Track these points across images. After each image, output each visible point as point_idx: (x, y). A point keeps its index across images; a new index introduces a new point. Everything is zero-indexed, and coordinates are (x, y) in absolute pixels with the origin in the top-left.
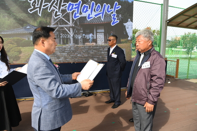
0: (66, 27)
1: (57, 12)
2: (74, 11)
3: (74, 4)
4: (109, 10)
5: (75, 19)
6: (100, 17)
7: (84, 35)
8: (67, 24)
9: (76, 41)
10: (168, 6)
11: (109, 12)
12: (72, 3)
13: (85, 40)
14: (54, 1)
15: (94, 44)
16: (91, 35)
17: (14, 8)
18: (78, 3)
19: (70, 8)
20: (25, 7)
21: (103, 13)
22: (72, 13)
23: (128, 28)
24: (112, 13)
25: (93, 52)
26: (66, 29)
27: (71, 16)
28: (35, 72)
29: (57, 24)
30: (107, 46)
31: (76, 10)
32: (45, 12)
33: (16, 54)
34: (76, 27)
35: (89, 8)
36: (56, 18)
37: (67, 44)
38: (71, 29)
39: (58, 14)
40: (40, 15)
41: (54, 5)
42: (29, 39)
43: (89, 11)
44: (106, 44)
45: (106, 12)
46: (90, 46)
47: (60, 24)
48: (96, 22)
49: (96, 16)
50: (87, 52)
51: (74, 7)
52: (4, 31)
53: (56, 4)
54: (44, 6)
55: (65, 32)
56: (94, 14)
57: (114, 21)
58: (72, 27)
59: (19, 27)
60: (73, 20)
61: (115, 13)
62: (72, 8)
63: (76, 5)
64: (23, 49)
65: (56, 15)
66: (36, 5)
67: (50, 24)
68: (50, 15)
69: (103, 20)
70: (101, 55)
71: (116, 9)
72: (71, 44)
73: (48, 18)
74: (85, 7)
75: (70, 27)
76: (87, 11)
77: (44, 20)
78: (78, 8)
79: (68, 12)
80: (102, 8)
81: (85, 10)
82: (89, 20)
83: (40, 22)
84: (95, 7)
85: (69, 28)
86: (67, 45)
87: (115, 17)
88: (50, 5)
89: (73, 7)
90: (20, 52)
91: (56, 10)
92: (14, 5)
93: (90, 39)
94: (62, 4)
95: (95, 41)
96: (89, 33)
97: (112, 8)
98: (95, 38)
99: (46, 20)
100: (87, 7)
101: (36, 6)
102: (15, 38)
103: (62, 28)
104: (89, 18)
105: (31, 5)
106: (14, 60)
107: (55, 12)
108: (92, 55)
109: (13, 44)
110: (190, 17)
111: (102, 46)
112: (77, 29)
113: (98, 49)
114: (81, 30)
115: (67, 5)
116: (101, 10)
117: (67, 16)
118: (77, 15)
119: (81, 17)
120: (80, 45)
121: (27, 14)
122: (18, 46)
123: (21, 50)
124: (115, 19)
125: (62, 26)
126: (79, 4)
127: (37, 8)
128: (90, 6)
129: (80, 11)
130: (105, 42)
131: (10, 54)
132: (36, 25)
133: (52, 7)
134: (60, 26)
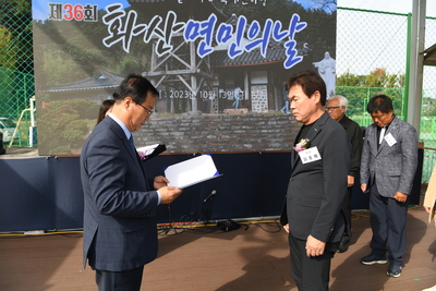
0: (181, 75)
1: (162, 43)
2: (200, 39)
3: (200, 23)
4: (279, 33)
5: (202, 57)
6: (258, 50)
7: (221, 91)
8: (184, 67)
9: (204, 105)
10: (423, 17)
11: (278, 37)
12: (195, 22)
13: (224, 103)
14: (158, 20)
15: (245, 111)
16: (237, 91)
18: (208, 21)
19: (192, 33)
20: (96, 34)
21: (265, 41)
22: (196, 43)
23: (323, 73)
24: (287, 39)
25: (241, 129)
26: (181, 79)
27: (192, 50)
29: (162, 68)
30: (274, 116)
31: (205, 36)
32: (137, 44)
33: (77, 133)
35: (234, 31)
36: (160, 56)
37: (184, 111)
38: (193, 78)
39: (165, 46)
40: (127, 51)
41: (156, 27)
43: (234, 37)
44: (272, 112)
45: (271, 39)
46: (235, 117)
47: (169, 69)
48: (248, 62)
49: (248, 47)
50: (229, 129)
51: (201, 29)
52: (54, 87)
53: (162, 26)
54: (135, 31)
55: (179, 86)
56: (244, 43)
57: (291, 58)
58: (195, 75)
59: (85, 77)
60: (198, 59)
61: (292, 40)
62: (196, 34)
63: (203, 25)
64: (91, 123)
65: (160, 50)
66: (119, 29)
67: (147, 68)
69: (264, 56)
70: (260, 135)
71: (296, 31)
72: (194, 111)
73: (144, 56)
74: (223, 28)
75: (191, 74)
76: (228, 37)
77: (135, 61)
78: (208, 31)
79: (187, 41)
80: (262, 30)
81: (224, 36)
82: (232, 58)
83: (128, 66)
84: (248, 27)
85: (188, 78)
86: (185, 114)
87: (293, 49)
88: (147, 27)
89: (196, 30)
90: (85, 130)
91: (161, 38)
92: (76, 31)
93: (235, 100)
94: (174, 25)
95: (246, 104)
96: (233, 88)
97: (285, 27)
98: (247, 98)
99: (140, 62)
100: (229, 29)
101: (120, 32)
102: (76, 101)
103: (174, 76)
104: (233, 53)
105: (109, 29)
106: (72, 147)
107: (158, 43)
108: (240, 135)
109: (71, 113)
111: (262, 116)
112: (207, 79)
113: (254, 122)
114: (213, 80)
115: (186, 26)
116: (261, 34)
117: (184, 52)
118: (206, 47)
119: (215, 52)
120: (214, 114)
121: (100, 48)
122: (82, 117)
123: (88, 125)
124: (292, 53)
125: (174, 72)
126: (210, 24)
127: (122, 35)
128: (235, 27)
129: (214, 39)
130: (271, 106)
131: (65, 134)
132: (118, 72)
133: (153, 32)
134: (168, 73)
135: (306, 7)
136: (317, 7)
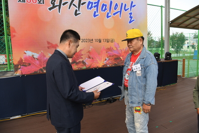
71: (132, 8)
100: (106, 5)
110: (191, 18)
133: (72, 5)
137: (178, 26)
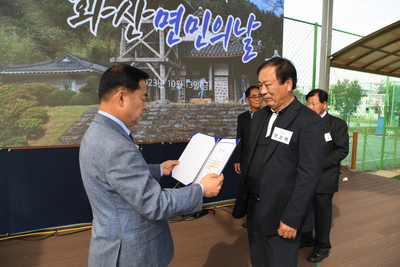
0: (150, 63)
1: (131, 28)
2: (168, 28)
3: (170, 12)
4: (239, 30)
5: (171, 46)
6: (221, 44)
7: (188, 81)
8: (153, 55)
9: (171, 95)
10: (331, 29)
11: (238, 33)
12: (165, 11)
13: (191, 93)
14: (127, 4)
15: (209, 101)
16: (203, 81)
17: (34, 14)
18: (177, 11)
19: (161, 21)
20: (59, 12)
21: (227, 36)
22: (165, 32)
24: (244, 36)
25: (205, 118)
26: (149, 65)
27: (161, 38)
28: (112, 163)
29: (131, 54)
30: (234, 106)
31: (174, 25)
32: (105, 27)
33: (34, 122)
34: (172, 63)
35: (200, 24)
36: (129, 41)
37: (153, 100)
38: (161, 66)
39: (134, 32)
40: (95, 33)
41: (126, 11)
42: (67, 87)
43: (200, 29)
44: (232, 103)
45: (232, 34)
46: (200, 106)
47: (139, 56)
48: (213, 54)
49: (213, 40)
50: (194, 118)
51: (170, 18)
53: (131, 11)
54: (104, 14)
56: (209, 36)
57: (248, 53)
58: (164, 63)
59: (45, 60)
60: (166, 48)
61: (249, 37)
62: (165, 22)
63: (172, 15)
64: (52, 112)
65: (130, 36)
66: (86, 9)
67: (116, 54)
68: (117, 34)
69: (226, 50)
70: (222, 124)
71: (252, 29)
72: (162, 100)
73: (112, 41)
74: (191, 20)
75: (160, 63)
76: (195, 29)
77: (103, 45)
78: (176, 21)
79: (156, 29)
80: (224, 25)
81: (191, 28)
82: (198, 49)
83: (95, 50)
84: (212, 21)
85: (157, 66)
86: (153, 103)
87: (250, 45)
88: (116, 11)
89: (166, 18)
90: (45, 119)
91: (131, 24)
93: (200, 90)
94: (144, 11)
95: (210, 94)
97: (244, 25)
98: (210, 89)
99: (108, 46)
100: (196, 20)
101: (87, 13)
102: (35, 85)
103: (143, 64)
104: (199, 45)
105: (75, 8)
106: (29, 138)
107: (127, 28)
108: (205, 124)
109: (28, 98)
110: (373, 50)
111: (224, 106)
112: (175, 68)
113: (216, 111)
114: (181, 70)
115: (155, 14)
116: (223, 28)
117: (154, 39)
118: (175, 37)
119: (183, 43)
120: (181, 103)
121: (64, 29)
122: (42, 103)
123: (49, 114)
124: (249, 49)
125: (144, 60)
126: (179, 14)
127: (89, 16)
128: (201, 20)
129: (182, 29)
130: (231, 97)
131: (22, 122)
132: (84, 55)
133: (123, 17)
134: (138, 60)
135: (260, 9)
136: (269, 9)
137: (348, 66)
